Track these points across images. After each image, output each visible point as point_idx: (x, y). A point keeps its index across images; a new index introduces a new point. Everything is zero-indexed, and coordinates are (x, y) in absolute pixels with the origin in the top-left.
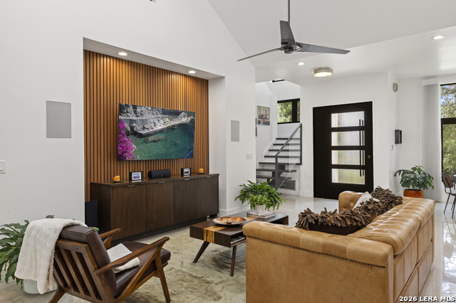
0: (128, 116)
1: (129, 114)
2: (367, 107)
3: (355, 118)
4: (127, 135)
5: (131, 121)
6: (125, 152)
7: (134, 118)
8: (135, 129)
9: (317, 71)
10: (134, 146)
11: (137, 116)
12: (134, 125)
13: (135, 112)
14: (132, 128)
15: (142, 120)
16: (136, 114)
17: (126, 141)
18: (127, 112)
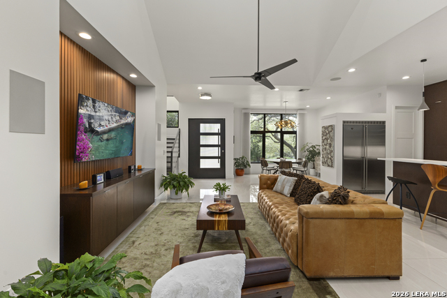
0: (87, 110)
1: (88, 109)
2: (222, 122)
3: (216, 128)
4: (85, 132)
5: (90, 117)
6: (82, 152)
7: (93, 113)
8: (93, 126)
9: (202, 95)
10: (90, 145)
11: (96, 112)
12: (92, 121)
13: (94, 106)
14: (90, 124)
15: (99, 116)
16: (95, 109)
17: (83, 139)
18: (87, 106)
